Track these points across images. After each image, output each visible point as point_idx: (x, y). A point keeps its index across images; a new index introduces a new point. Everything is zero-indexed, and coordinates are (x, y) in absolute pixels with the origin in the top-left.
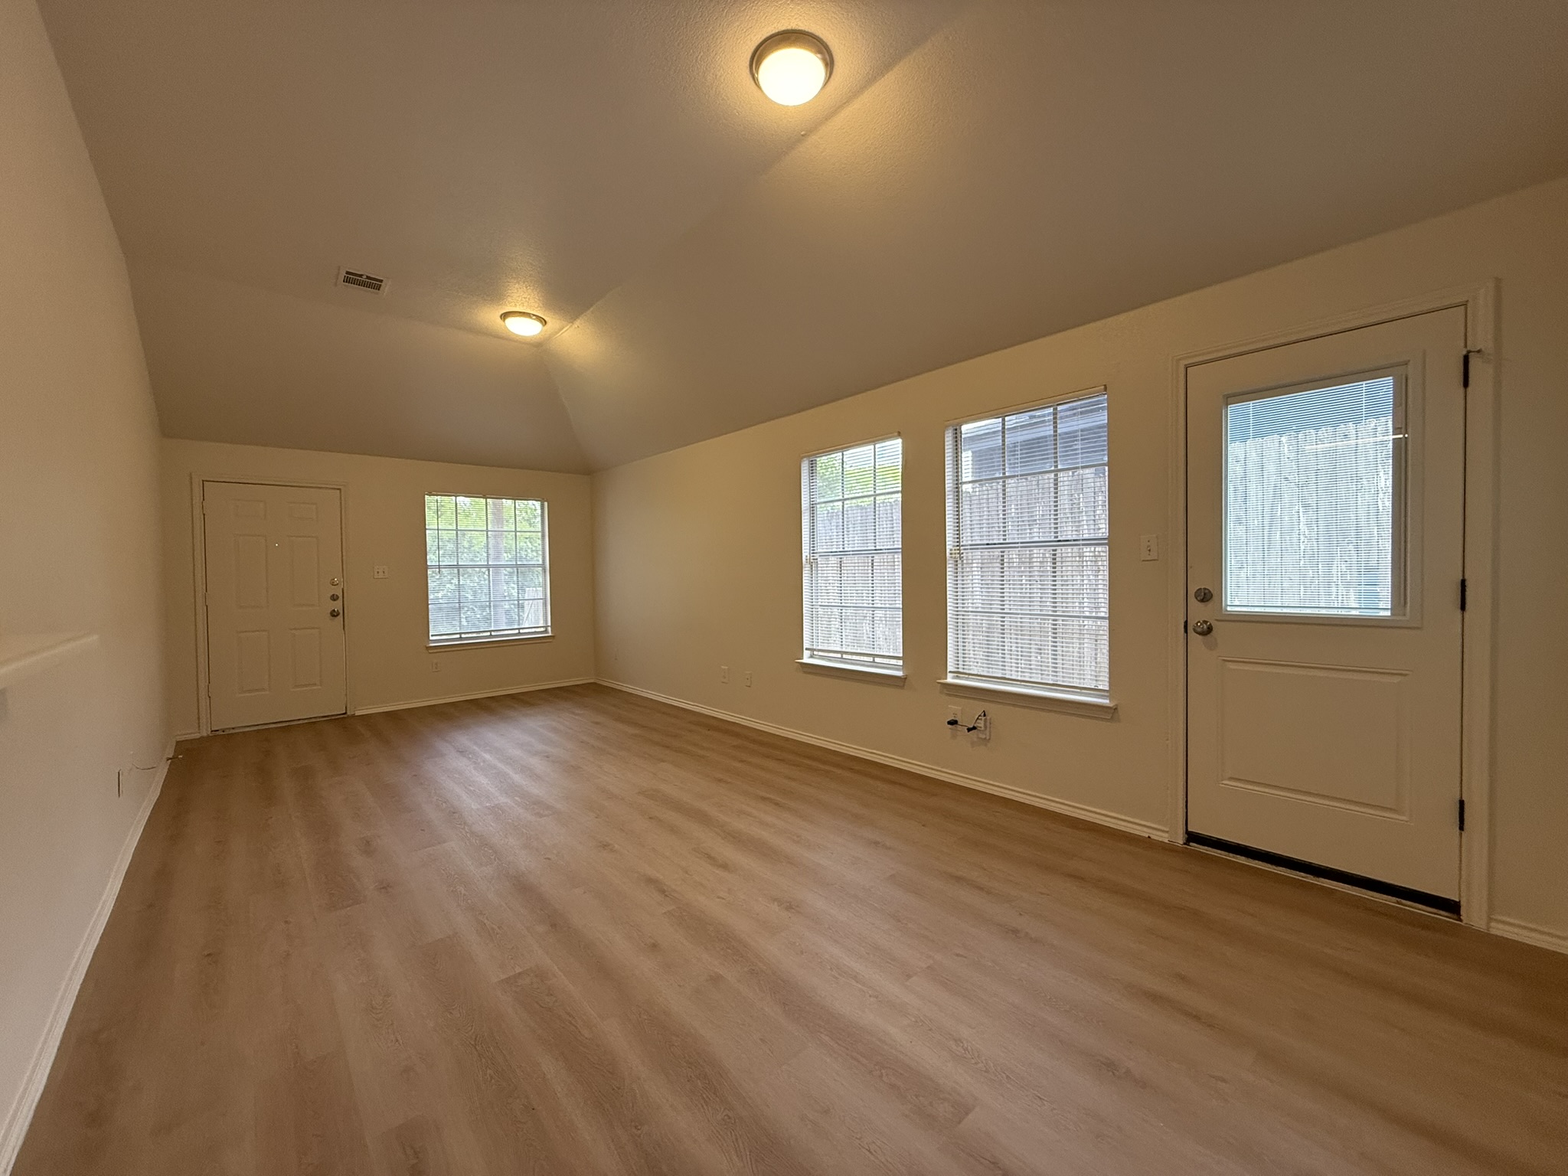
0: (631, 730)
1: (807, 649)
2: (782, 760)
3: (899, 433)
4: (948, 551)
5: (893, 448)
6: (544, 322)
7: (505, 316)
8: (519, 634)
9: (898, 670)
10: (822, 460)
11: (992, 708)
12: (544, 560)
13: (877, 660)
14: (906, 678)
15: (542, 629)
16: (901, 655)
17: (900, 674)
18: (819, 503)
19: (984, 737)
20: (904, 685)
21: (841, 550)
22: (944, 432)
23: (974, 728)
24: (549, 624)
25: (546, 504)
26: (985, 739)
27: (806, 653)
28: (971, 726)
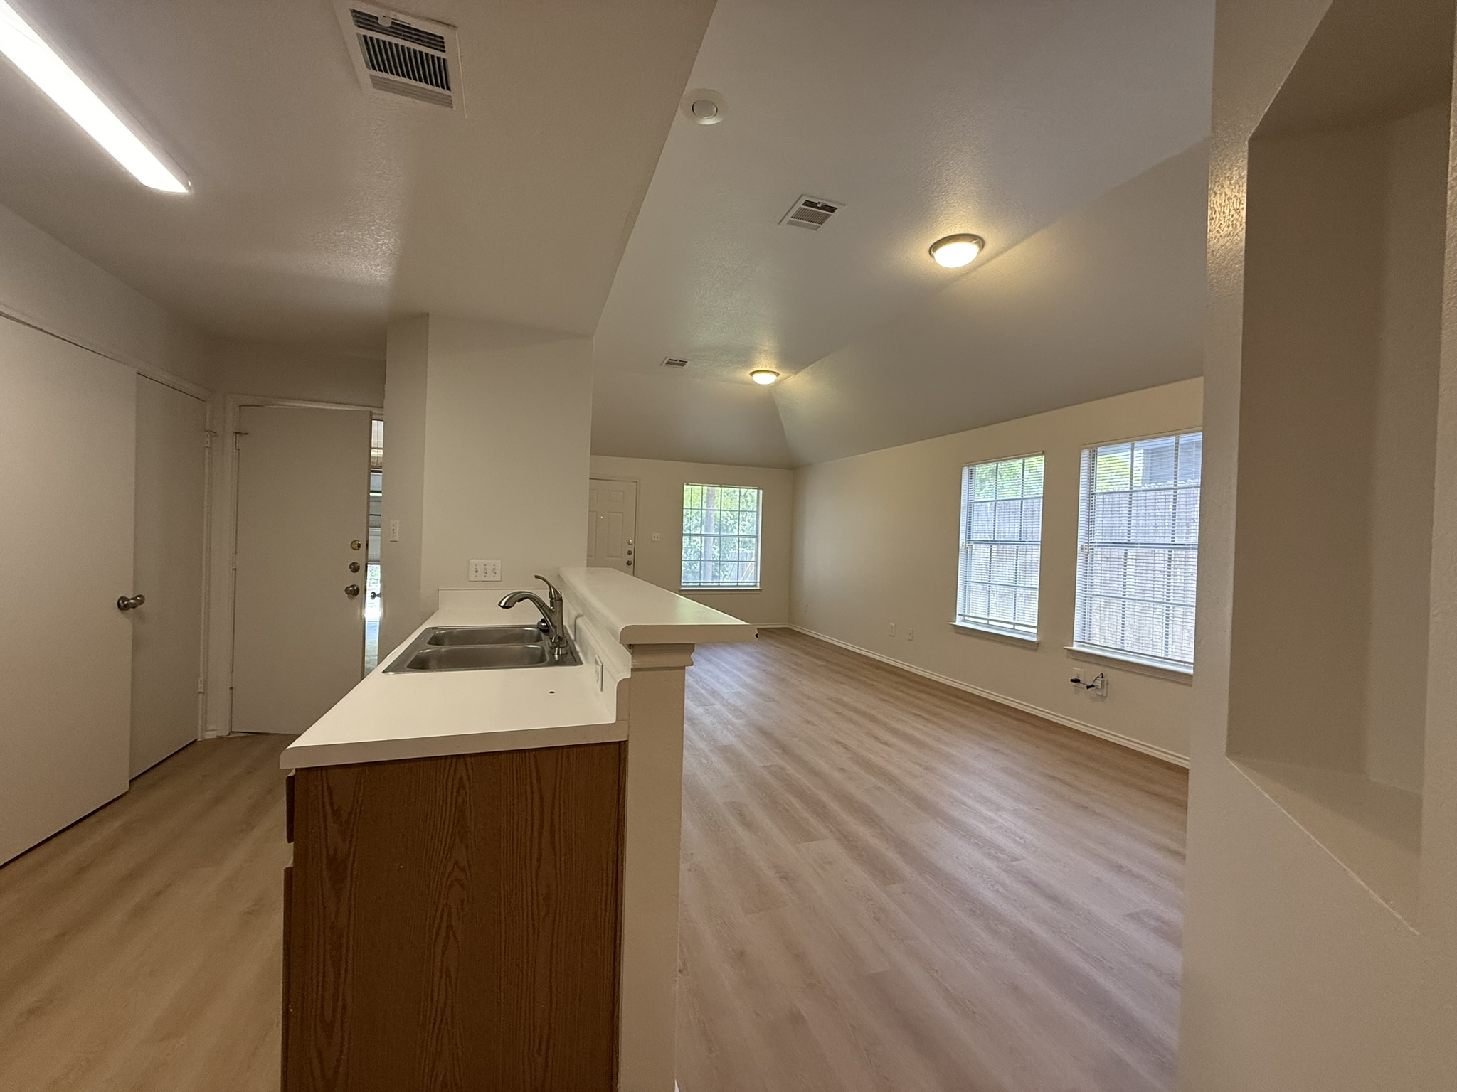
0: (819, 662)
1: (959, 615)
2: (933, 695)
3: (1043, 451)
4: (1079, 546)
5: (1037, 464)
6: (777, 374)
7: (752, 373)
8: (738, 586)
9: (1034, 636)
10: (979, 469)
11: (1111, 674)
12: (757, 533)
13: (1017, 627)
14: (1038, 643)
15: (753, 584)
16: (1036, 625)
17: (1035, 639)
18: (976, 502)
19: (1100, 694)
20: (1037, 649)
21: (992, 539)
22: (1080, 452)
23: (1092, 686)
24: (758, 580)
25: (761, 491)
26: (1102, 696)
27: (959, 618)
28: (1090, 685)
